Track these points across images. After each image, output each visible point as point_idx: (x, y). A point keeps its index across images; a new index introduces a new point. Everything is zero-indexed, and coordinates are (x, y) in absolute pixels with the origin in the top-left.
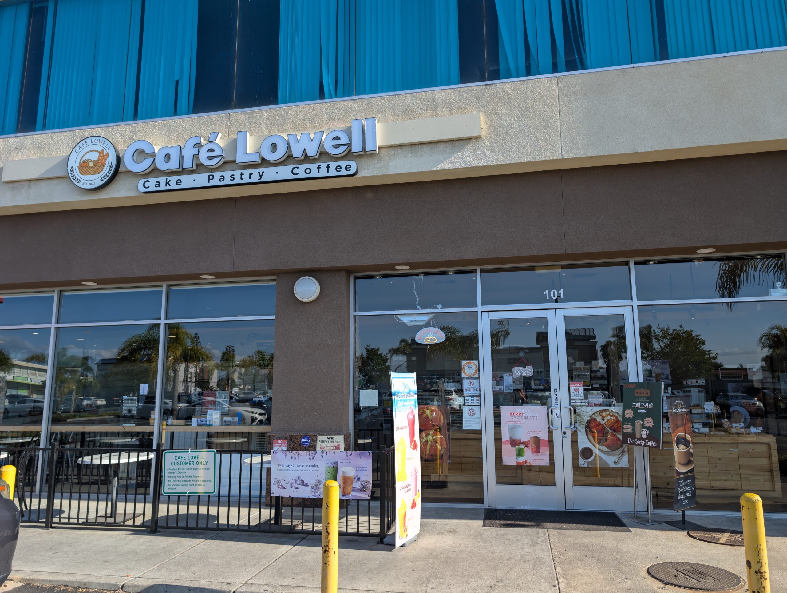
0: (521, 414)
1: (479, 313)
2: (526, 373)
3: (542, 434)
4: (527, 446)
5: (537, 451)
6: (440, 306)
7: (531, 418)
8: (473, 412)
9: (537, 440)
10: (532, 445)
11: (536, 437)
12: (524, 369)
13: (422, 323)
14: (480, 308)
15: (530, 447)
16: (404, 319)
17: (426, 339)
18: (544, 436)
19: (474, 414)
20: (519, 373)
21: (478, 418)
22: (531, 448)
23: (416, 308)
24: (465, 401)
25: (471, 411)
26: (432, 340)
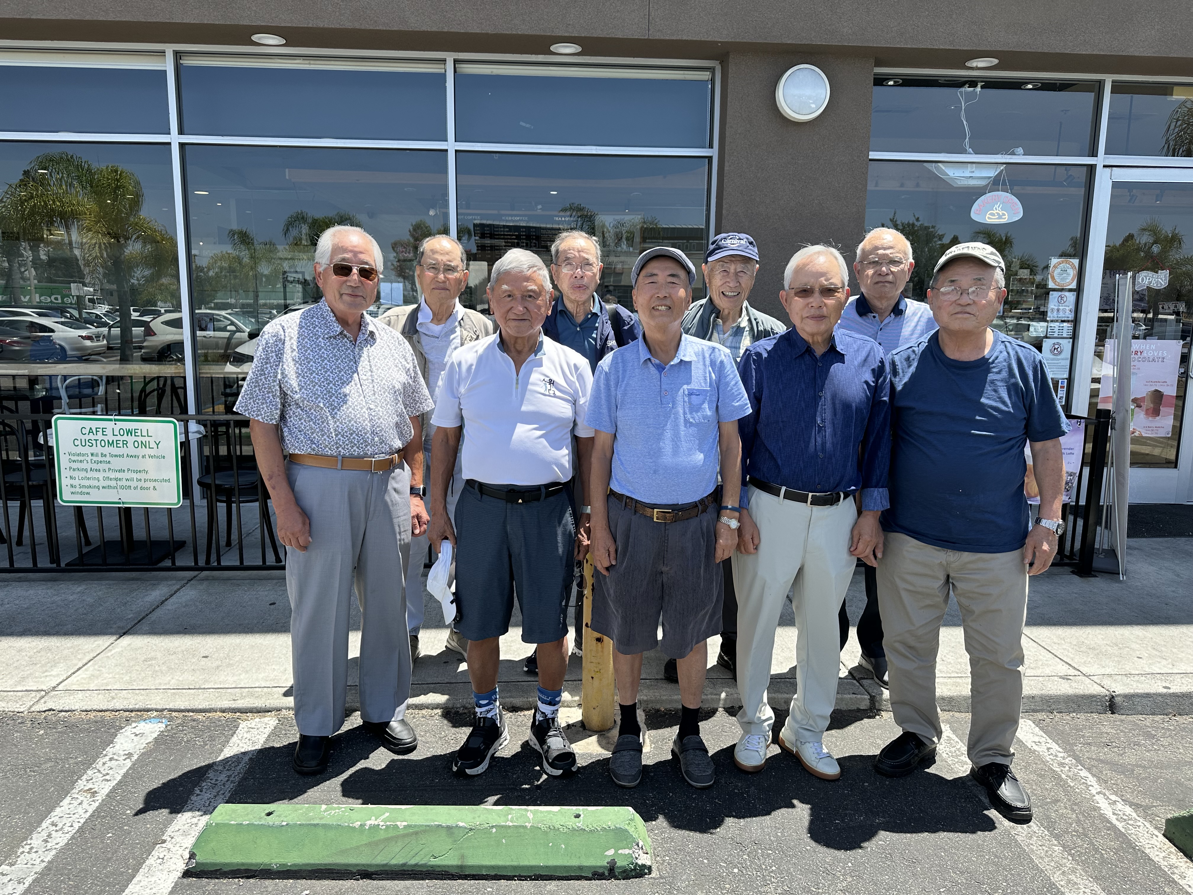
0: (1139, 353)
1: (1099, 169)
2: (1157, 282)
3: (1168, 385)
4: (1139, 406)
5: (1156, 412)
6: (1020, 150)
7: (1154, 360)
8: (1059, 349)
9: (1158, 397)
10: (1148, 404)
11: (1156, 391)
12: (1155, 275)
13: (983, 183)
14: (1100, 160)
15: (1144, 407)
16: (953, 173)
17: (990, 214)
18: (1170, 391)
19: (1060, 353)
20: (1146, 282)
21: (1066, 359)
22: (1145, 409)
23: (963, 151)
24: (1049, 330)
25: (1056, 346)
26: (1000, 217)
